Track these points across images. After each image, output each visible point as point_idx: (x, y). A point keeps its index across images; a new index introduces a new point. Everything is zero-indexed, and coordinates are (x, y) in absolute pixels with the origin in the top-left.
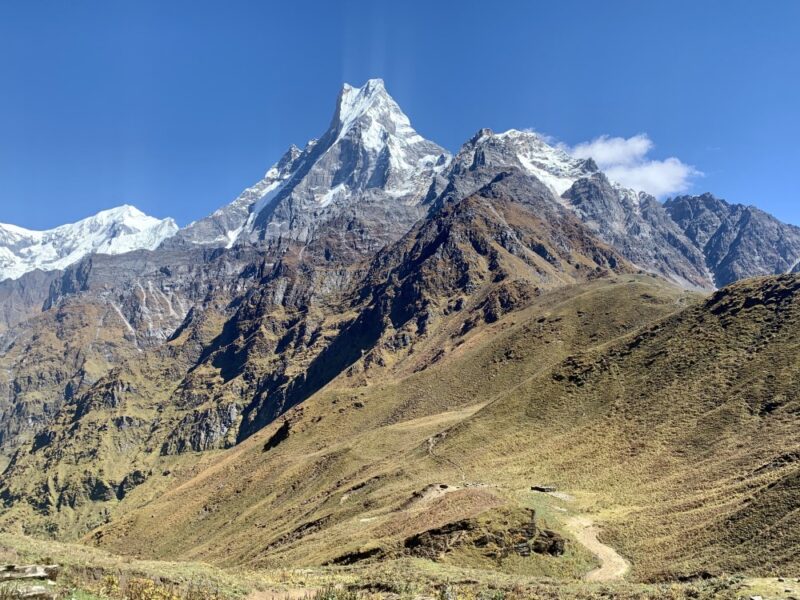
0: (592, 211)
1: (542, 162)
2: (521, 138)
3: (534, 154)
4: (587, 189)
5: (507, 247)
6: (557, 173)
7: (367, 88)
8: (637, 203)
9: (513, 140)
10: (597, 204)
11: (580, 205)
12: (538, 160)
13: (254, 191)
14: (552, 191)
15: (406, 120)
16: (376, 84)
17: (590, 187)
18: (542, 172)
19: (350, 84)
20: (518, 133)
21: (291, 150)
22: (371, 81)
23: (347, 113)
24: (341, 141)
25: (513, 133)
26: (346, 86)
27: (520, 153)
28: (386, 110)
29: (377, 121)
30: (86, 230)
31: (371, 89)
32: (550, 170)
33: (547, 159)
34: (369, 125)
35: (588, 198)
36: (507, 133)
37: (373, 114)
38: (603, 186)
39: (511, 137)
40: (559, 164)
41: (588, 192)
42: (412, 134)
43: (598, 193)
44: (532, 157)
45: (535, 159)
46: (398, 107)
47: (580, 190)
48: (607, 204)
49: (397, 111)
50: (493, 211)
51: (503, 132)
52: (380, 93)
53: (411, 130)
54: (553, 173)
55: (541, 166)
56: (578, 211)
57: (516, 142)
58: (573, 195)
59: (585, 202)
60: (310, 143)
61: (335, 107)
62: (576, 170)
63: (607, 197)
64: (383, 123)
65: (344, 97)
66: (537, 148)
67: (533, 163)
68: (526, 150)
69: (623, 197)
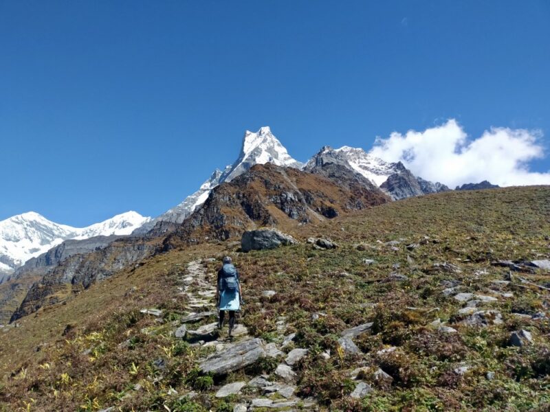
0: (402, 196)
1: (366, 165)
2: (351, 151)
3: (361, 161)
4: (398, 181)
5: (287, 211)
6: (377, 172)
7: (260, 132)
8: (435, 191)
9: (347, 152)
10: (406, 191)
11: (394, 192)
12: (363, 164)
13: (193, 197)
14: (373, 183)
15: (284, 150)
16: (266, 130)
17: (400, 179)
18: (366, 172)
19: (250, 131)
20: (349, 148)
21: (216, 172)
22: (263, 128)
23: (248, 148)
24: (243, 163)
25: (345, 149)
26: (248, 132)
27: (351, 160)
28: (272, 144)
29: (266, 151)
30: (107, 226)
31: (262, 132)
32: (371, 170)
33: (369, 163)
34: (261, 153)
35: (399, 187)
36: (342, 148)
37: (264, 147)
38: (409, 179)
39: (345, 151)
40: (378, 166)
41: (399, 183)
42: (289, 158)
43: (406, 183)
44: (359, 163)
45: (361, 164)
46: (279, 142)
47: (393, 182)
48: (413, 190)
49: (279, 145)
50: (285, 177)
51: (339, 148)
52: (268, 134)
53: (288, 156)
54: (374, 172)
55: (366, 168)
56: (392, 196)
57: (348, 154)
58: (388, 185)
59: (397, 190)
60: (227, 167)
61: (241, 145)
62: (390, 170)
63: (413, 186)
64: (269, 152)
65: (246, 139)
66: (363, 157)
67: (360, 166)
68: (355, 159)
69: (425, 187)
